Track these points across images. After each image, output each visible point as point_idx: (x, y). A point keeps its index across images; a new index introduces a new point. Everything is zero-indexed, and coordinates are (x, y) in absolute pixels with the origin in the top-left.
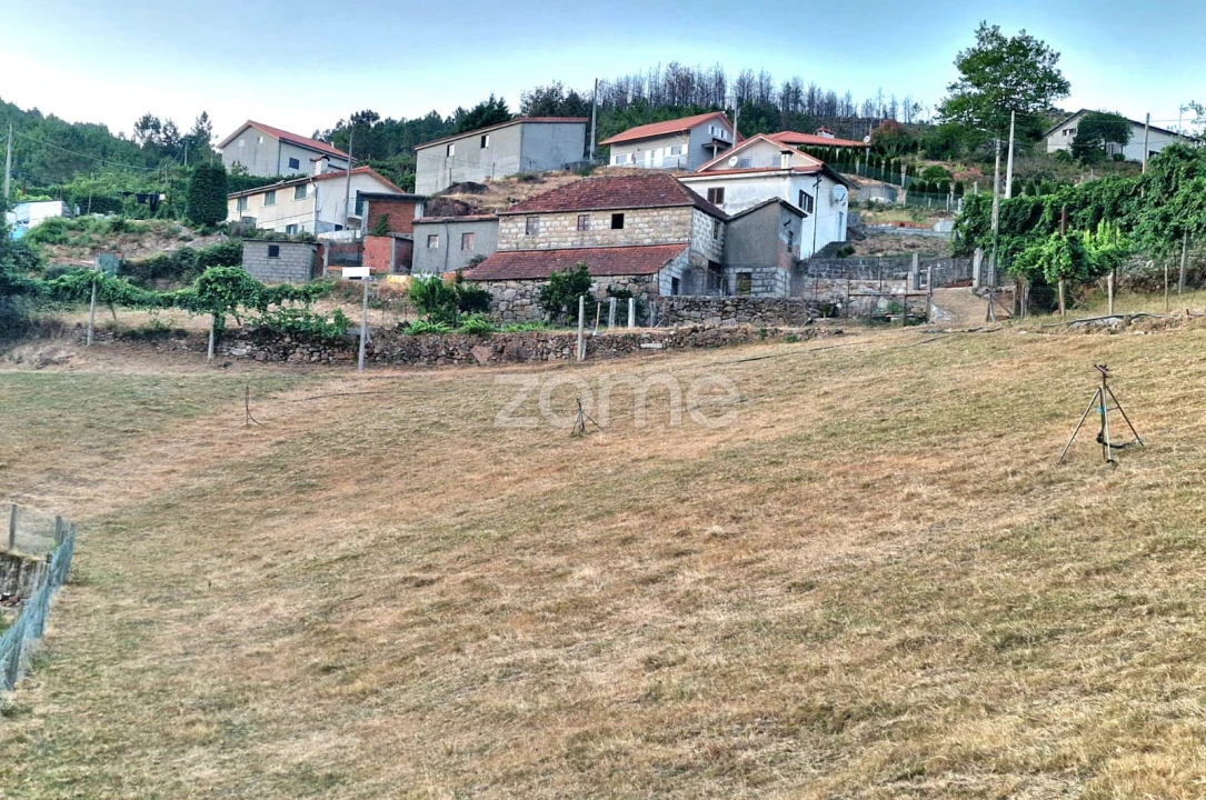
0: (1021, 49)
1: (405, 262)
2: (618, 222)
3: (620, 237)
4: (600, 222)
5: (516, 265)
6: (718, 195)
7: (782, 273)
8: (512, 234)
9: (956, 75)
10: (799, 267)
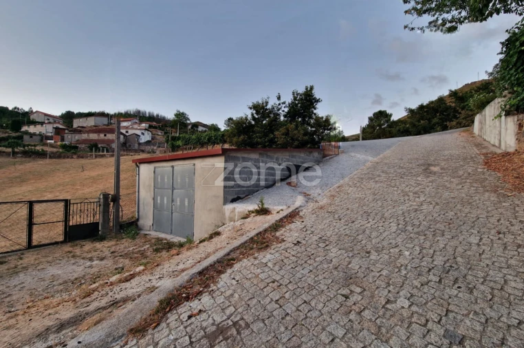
0: (183, 114)
1: (63, 140)
2: (105, 135)
3: (106, 138)
4: (102, 136)
5: (84, 141)
6: (127, 132)
7: (137, 145)
8: (85, 136)
9: (174, 116)
10: (140, 144)
